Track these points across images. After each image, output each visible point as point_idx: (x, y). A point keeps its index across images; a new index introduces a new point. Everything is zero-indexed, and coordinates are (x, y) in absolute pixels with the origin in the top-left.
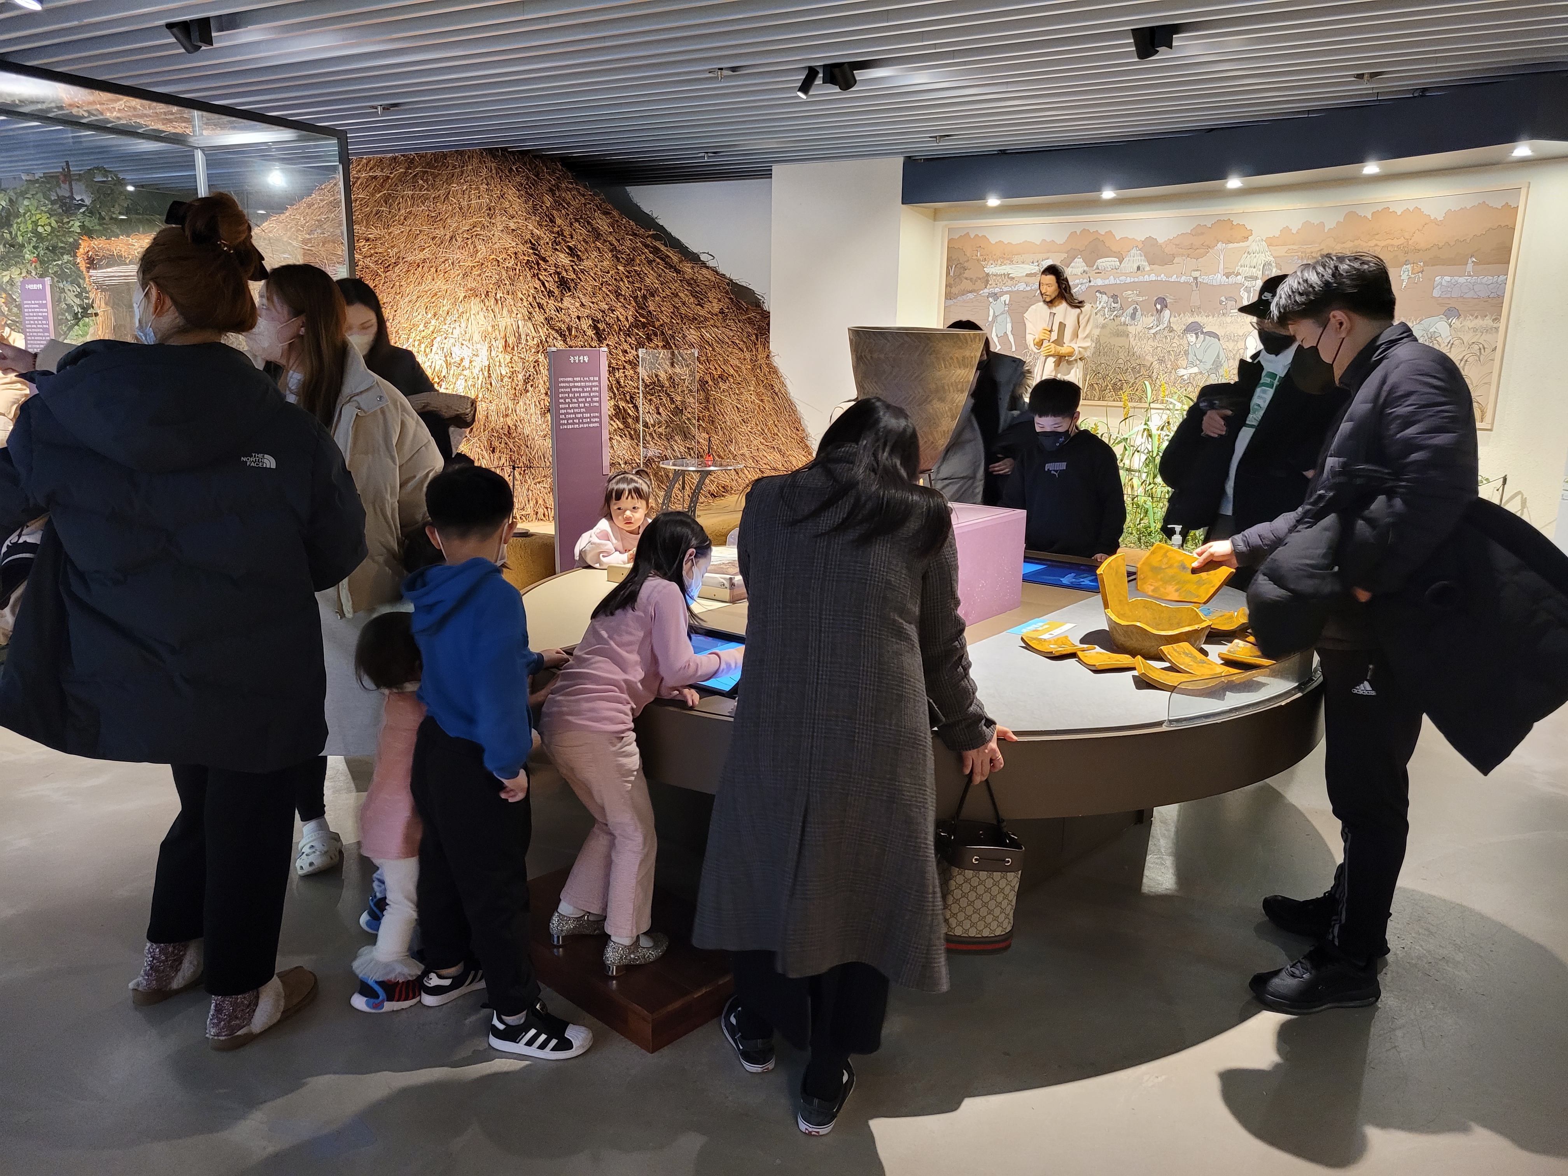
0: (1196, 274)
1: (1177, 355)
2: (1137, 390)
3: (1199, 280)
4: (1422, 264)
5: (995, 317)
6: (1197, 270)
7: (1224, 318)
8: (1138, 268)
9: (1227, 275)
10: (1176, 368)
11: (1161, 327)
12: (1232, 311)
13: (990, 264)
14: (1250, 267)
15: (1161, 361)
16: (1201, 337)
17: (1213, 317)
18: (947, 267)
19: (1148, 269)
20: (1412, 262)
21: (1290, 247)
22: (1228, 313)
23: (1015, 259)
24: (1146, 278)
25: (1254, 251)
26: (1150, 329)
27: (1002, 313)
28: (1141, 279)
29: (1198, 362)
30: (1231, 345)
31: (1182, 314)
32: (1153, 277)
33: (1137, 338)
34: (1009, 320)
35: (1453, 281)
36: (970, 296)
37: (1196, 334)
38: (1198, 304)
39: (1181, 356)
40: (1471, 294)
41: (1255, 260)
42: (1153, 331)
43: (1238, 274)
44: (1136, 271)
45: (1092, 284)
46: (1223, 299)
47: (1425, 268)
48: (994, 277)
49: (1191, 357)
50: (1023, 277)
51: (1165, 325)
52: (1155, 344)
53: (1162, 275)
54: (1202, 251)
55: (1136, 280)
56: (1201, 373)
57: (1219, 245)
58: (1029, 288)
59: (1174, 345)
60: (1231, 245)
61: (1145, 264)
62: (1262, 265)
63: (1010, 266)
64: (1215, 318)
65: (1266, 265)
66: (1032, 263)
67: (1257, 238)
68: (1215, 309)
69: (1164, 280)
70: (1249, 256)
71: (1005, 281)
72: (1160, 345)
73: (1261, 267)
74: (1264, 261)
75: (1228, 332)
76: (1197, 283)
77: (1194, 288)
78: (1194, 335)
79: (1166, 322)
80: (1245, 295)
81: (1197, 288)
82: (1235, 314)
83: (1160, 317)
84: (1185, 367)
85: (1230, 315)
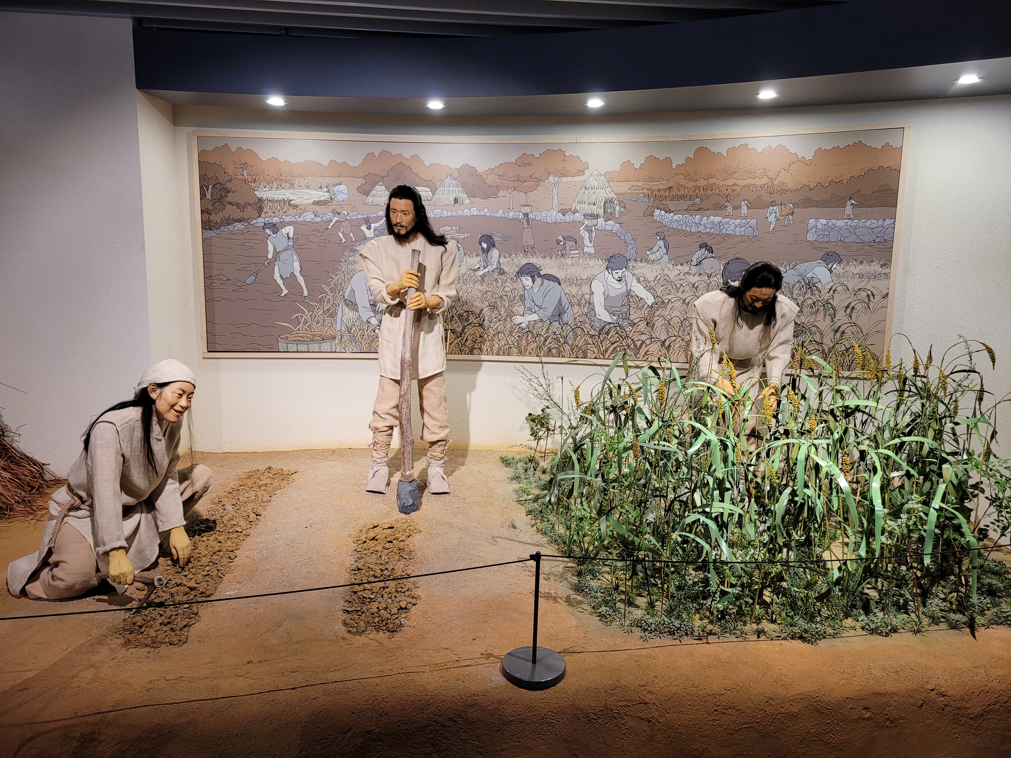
0: (527, 210)
1: (512, 300)
2: (466, 340)
3: (531, 216)
4: (791, 205)
5: (277, 254)
6: (528, 206)
7: (563, 260)
8: (456, 201)
9: (564, 212)
10: (511, 315)
11: (490, 268)
12: (572, 252)
13: (261, 187)
14: (589, 204)
15: (493, 307)
16: (539, 280)
17: (551, 258)
18: (201, 188)
19: (467, 201)
20: (779, 203)
21: (634, 183)
22: (568, 254)
23: (297, 182)
24: (467, 212)
25: (592, 186)
26: (475, 270)
27: (286, 249)
28: (460, 213)
29: (537, 309)
30: (574, 290)
31: (514, 255)
32: (474, 211)
34: (295, 258)
35: (830, 224)
36: (239, 226)
37: (533, 277)
38: (531, 243)
39: (516, 301)
40: (853, 238)
41: (594, 196)
42: (480, 273)
43: (575, 212)
44: (453, 203)
47: (795, 210)
48: (270, 204)
49: (528, 303)
50: (309, 204)
51: (494, 267)
52: (484, 288)
53: (486, 210)
54: (531, 184)
55: (454, 214)
56: (541, 320)
57: (551, 178)
58: (318, 219)
59: (507, 289)
60: (565, 179)
61: (463, 195)
62: (603, 202)
63: (291, 191)
64: (553, 260)
65: (608, 202)
66: (321, 188)
67: (595, 172)
68: (552, 249)
69: (488, 215)
70: (587, 192)
71: (285, 208)
72: (490, 289)
73: (602, 205)
74: (605, 197)
75: (569, 275)
76: (528, 220)
77: (526, 225)
78: (529, 278)
79: (495, 263)
80: (586, 235)
81: (528, 225)
82: (576, 256)
83: (487, 257)
84: (522, 314)
85: (570, 256)
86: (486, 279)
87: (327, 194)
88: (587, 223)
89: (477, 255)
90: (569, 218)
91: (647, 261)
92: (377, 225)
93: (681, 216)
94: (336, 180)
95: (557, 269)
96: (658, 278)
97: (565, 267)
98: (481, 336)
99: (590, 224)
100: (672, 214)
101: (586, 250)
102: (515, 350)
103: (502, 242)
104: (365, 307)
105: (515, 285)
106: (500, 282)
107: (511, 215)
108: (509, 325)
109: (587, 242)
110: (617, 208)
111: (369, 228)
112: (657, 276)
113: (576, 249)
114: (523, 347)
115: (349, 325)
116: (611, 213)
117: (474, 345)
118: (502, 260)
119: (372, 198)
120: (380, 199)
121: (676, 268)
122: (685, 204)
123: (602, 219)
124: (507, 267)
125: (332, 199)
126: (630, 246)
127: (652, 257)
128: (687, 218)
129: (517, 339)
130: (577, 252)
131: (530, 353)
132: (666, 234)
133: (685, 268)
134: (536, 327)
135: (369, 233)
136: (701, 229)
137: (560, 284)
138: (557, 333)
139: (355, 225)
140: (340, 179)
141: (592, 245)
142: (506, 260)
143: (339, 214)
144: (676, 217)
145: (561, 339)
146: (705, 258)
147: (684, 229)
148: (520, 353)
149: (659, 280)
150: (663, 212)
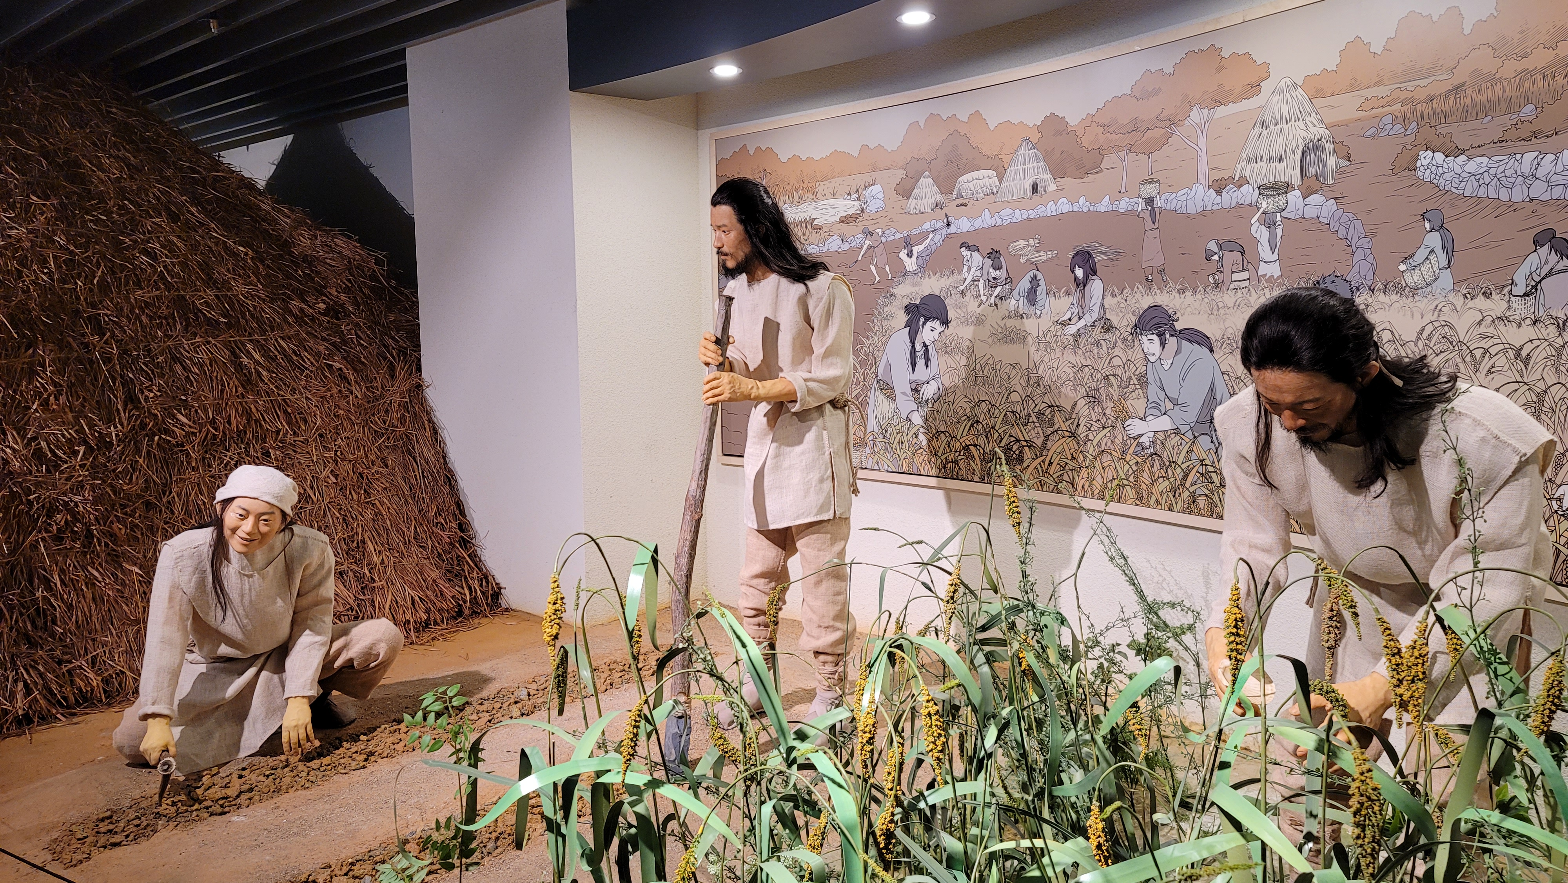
0: (1150, 190)
1: (1124, 386)
2: (1050, 464)
3: (1158, 203)
6: (1152, 181)
8: (1035, 189)
9: (1219, 187)
10: (1123, 416)
11: (1088, 319)
12: (1235, 277)
14: (1270, 160)
15: (1093, 399)
16: (1172, 342)
17: (1195, 292)
19: (1052, 187)
21: (1371, 93)
22: (1227, 282)
23: (821, 190)
24: (1051, 209)
25: (1277, 117)
26: (1065, 324)
28: (1041, 211)
29: (1169, 405)
31: (1127, 290)
32: (1064, 206)
33: (1041, 346)
37: (1161, 335)
38: (1158, 262)
39: (1132, 388)
41: (1280, 140)
42: (1072, 329)
43: (1243, 181)
44: (1029, 193)
45: (953, 229)
46: (1213, 246)
49: (1153, 390)
50: (834, 223)
51: (1095, 316)
52: (1078, 359)
53: (1082, 200)
54: (1159, 133)
55: (1032, 214)
56: (1177, 431)
57: (1196, 113)
58: (846, 247)
59: (1117, 362)
60: (1221, 111)
61: (1046, 176)
62: (1300, 152)
63: (814, 204)
64: (1198, 296)
65: (1311, 149)
66: (849, 194)
67: (1283, 83)
68: (1196, 273)
69: (1085, 210)
70: (1265, 132)
71: (808, 233)
72: (1089, 363)
73: (1298, 157)
74: (1304, 139)
75: (1230, 331)
76: (1153, 213)
77: (1149, 225)
78: (1155, 337)
79: (1096, 308)
80: (1262, 234)
81: (1154, 223)
82: (1242, 284)
83: (1083, 297)
84: (1142, 415)
85: (1232, 286)
86: (1082, 341)
87: (857, 203)
88: (1264, 205)
89: (1068, 294)
90: (1230, 197)
91: (1400, 289)
92: (921, 247)
93: (1485, 160)
94: (868, 178)
95: (1206, 316)
96: (1425, 335)
97: (1222, 311)
98: (1073, 458)
99: (1271, 208)
100: (1463, 158)
101: (1263, 269)
102: (1130, 492)
103: (1109, 263)
104: (904, 393)
105: (1130, 352)
106: (1105, 348)
107: (1123, 205)
108: (1120, 437)
109: (1265, 252)
110: (1331, 161)
111: (910, 255)
112: (1423, 329)
113: (1244, 270)
114: (1144, 487)
115: (884, 422)
116: (1317, 176)
117: (1062, 475)
118: (1109, 301)
119: (915, 201)
120: (925, 201)
121: (1471, 304)
122: (1493, 127)
123: (1297, 193)
124: (1117, 315)
125: (862, 211)
126: (1359, 255)
127: (1414, 278)
128: (1503, 164)
129: (1135, 468)
130: (1245, 275)
131: (1157, 502)
132: (1447, 212)
133: (1496, 305)
134: (1168, 445)
135: (910, 264)
136: (1538, 190)
137: (1211, 350)
138: (1207, 462)
139: (892, 250)
140: (875, 175)
141: (1275, 257)
142: (1115, 300)
143: (871, 234)
144: (1472, 167)
145: (1214, 475)
146: (1550, 273)
147: (1493, 195)
148: (1140, 500)
149: (1429, 338)
150: (1439, 156)
